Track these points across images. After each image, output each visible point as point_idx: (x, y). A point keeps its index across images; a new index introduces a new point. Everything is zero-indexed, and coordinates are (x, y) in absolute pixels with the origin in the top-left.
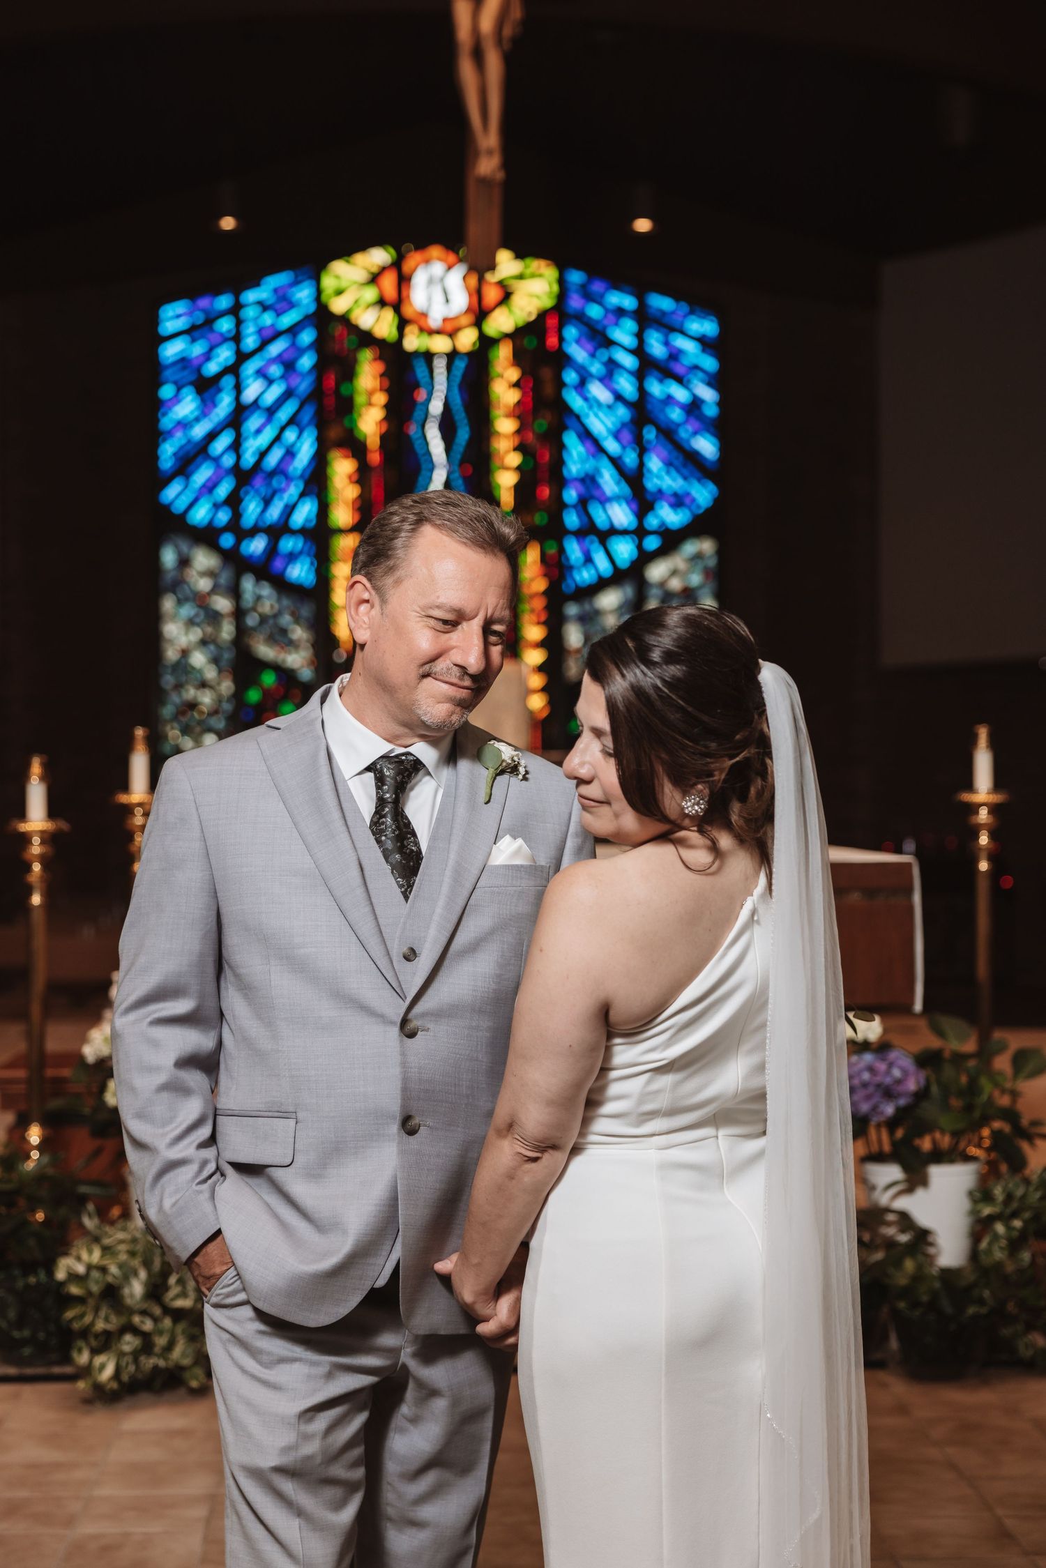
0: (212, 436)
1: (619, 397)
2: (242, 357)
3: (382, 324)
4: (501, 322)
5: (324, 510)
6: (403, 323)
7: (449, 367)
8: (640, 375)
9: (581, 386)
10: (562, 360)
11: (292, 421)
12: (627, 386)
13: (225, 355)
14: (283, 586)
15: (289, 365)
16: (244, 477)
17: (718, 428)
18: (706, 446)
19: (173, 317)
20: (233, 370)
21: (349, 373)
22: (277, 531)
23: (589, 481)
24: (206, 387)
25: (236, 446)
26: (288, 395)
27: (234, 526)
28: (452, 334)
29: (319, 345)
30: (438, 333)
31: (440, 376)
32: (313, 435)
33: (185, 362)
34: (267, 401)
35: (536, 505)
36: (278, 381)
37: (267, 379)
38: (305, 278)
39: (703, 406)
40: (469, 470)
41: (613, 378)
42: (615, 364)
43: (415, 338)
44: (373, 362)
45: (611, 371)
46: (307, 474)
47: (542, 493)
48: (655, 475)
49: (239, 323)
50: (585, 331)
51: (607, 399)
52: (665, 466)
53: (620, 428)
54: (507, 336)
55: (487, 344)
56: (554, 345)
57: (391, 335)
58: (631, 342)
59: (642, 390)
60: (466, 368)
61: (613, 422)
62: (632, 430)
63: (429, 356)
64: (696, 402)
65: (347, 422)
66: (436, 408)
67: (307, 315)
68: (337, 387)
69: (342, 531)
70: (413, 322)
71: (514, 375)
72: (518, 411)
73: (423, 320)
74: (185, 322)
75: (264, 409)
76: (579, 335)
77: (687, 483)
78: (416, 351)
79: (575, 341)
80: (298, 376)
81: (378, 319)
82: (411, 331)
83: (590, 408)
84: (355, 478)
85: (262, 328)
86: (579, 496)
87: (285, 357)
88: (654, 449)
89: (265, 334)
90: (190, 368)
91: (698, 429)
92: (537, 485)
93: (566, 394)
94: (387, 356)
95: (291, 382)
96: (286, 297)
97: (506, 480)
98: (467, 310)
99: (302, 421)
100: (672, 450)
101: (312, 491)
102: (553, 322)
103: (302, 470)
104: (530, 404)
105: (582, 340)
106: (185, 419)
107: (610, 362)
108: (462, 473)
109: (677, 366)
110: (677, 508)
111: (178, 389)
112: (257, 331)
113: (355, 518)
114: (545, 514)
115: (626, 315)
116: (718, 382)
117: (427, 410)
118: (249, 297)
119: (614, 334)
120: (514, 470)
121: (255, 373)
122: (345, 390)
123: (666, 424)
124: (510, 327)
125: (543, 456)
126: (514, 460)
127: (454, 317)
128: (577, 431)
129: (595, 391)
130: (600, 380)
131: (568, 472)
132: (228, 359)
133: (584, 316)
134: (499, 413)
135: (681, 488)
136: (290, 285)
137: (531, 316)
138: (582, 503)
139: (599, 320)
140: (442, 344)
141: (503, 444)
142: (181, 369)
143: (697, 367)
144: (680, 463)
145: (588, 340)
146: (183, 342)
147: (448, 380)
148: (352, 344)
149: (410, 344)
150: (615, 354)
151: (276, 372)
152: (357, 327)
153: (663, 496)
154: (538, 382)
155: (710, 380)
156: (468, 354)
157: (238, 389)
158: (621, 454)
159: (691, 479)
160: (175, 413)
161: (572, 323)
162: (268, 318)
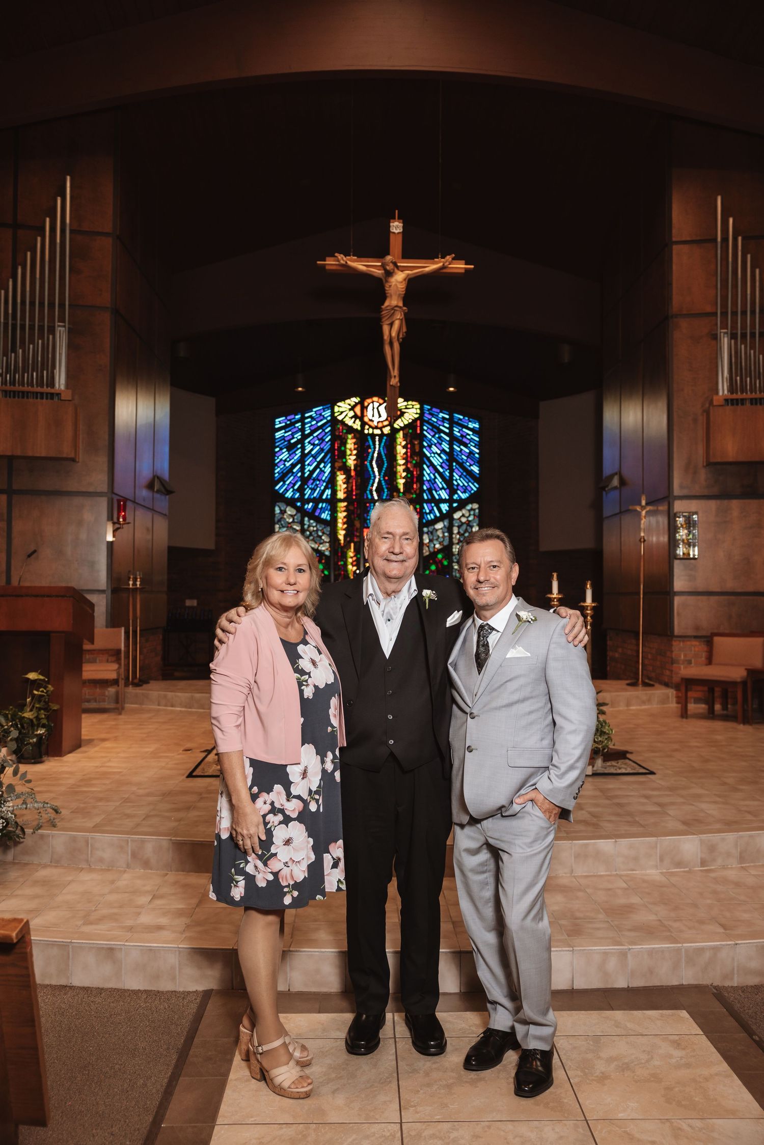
0: (293, 466)
1: (443, 451)
2: (304, 437)
3: (357, 425)
4: (399, 424)
5: (334, 492)
6: (363, 424)
7: (380, 441)
8: (451, 444)
9: (430, 446)
10: (422, 437)
11: (322, 461)
12: (446, 446)
13: (298, 436)
14: (319, 520)
15: (322, 440)
16: (305, 480)
17: (480, 463)
18: (475, 469)
19: (279, 422)
20: (301, 441)
21: (344, 443)
22: (317, 501)
23: (432, 482)
24: (291, 448)
25: (302, 469)
26: (322, 450)
27: (301, 499)
28: (381, 429)
29: (332, 432)
30: (376, 428)
31: (377, 443)
32: (329, 465)
33: (284, 439)
34: (313, 452)
35: (413, 491)
36: (317, 445)
37: (314, 445)
38: (328, 408)
39: (474, 454)
40: (387, 478)
41: (441, 444)
42: (442, 439)
43: (368, 429)
44: (352, 438)
45: (440, 442)
46: (327, 480)
47: (415, 486)
48: (456, 480)
49: (303, 424)
50: (430, 427)
51: (439, 452)
52: (460, 477)
53: (443, 462)
54: (402, 429)
55: (394, 431)
56: (419, 432)
57: (359, 428)
58: (447, 431)
59: (451, 448)
60: (386, 440)
61: (441, 461)
62: (448, 464)
63: (373, 436)
64: (471, 453)
65: (344, 460)
66: (376, 455)
67: (328, 422)
68: (339, 448)
69: (341, 501)
70: (367, 424)
71: (404, 443)
72: (405, 456)
73: (370, 423)
74: (284, 424)
75: (312, 456)
76: (428, 428)
77: (468, 483)
78: (368, 434)
79: (426, 431)
80: (324, 443)
81: (354, 422)
82: (367, 427)
83: (433, 455)
84: (344, 481)
85: (312, 425)
86: (429, 487)
87: (320, 437)
88: (456, 470)
89: (313, 428)
90: (285, 441)
91: (472, 463)
92: (413, 483)
93: (425, 450)
94: (358, 436)
95: (322, 446)
96: (321, 415)
97: (401, 482)
98: (387, 419)
99: (326, 460)
100: (462, 471)
101: (330, 486)
102: (418, 422)
103: (326, 477)
104: (409, 454)
105: (429, 431)
106: (284, 459)
107: (440, 438)
108: (384, 479)
109: (464, 440)
110: (464, 492)
111: (281, 449)
112: (310, 427)
113: (345, 495)
114: (416, 494)
115: (446, 421)
116: (479, 445)
117: (373, 457)
118: (307, 415)
119: (441, 427)
120: (404, 478)
121: (309, 442)
122: (343, 448)
123: (461, 461)
124: (402, 425)
125: (415, 473)
126: (404, 474)
127: (382, 422)
128: (428, 463)
129: (434, 449)
130: (435, 445)
131: (425, 479)
132: (299, 437)
133: (430, 421)
134: (399, 457)
135: (466, 484)
136: (322, 411)
137: (410, 421)
138: (430, 490)
139: (436, 422)
140: (377, 432)
141: (400, 469)
142: (283, 441)
143: (471, 440)
144: (465, 476)
145: (432, 430)
146: (283, 431)
147: (380, 445)
148: (345, 431)
149: (366, 432)
150: (442, 435)
151: (317, 442)
152: (347, 425)
153: (459, 488)
154: (413, 446)
155: (476, 445)
156: (386, 435)
157: (303, 448)
158: (444, 472)
159: (470, 481)
160: (280, 457)
161: (425, 424)
162: (314, 423)
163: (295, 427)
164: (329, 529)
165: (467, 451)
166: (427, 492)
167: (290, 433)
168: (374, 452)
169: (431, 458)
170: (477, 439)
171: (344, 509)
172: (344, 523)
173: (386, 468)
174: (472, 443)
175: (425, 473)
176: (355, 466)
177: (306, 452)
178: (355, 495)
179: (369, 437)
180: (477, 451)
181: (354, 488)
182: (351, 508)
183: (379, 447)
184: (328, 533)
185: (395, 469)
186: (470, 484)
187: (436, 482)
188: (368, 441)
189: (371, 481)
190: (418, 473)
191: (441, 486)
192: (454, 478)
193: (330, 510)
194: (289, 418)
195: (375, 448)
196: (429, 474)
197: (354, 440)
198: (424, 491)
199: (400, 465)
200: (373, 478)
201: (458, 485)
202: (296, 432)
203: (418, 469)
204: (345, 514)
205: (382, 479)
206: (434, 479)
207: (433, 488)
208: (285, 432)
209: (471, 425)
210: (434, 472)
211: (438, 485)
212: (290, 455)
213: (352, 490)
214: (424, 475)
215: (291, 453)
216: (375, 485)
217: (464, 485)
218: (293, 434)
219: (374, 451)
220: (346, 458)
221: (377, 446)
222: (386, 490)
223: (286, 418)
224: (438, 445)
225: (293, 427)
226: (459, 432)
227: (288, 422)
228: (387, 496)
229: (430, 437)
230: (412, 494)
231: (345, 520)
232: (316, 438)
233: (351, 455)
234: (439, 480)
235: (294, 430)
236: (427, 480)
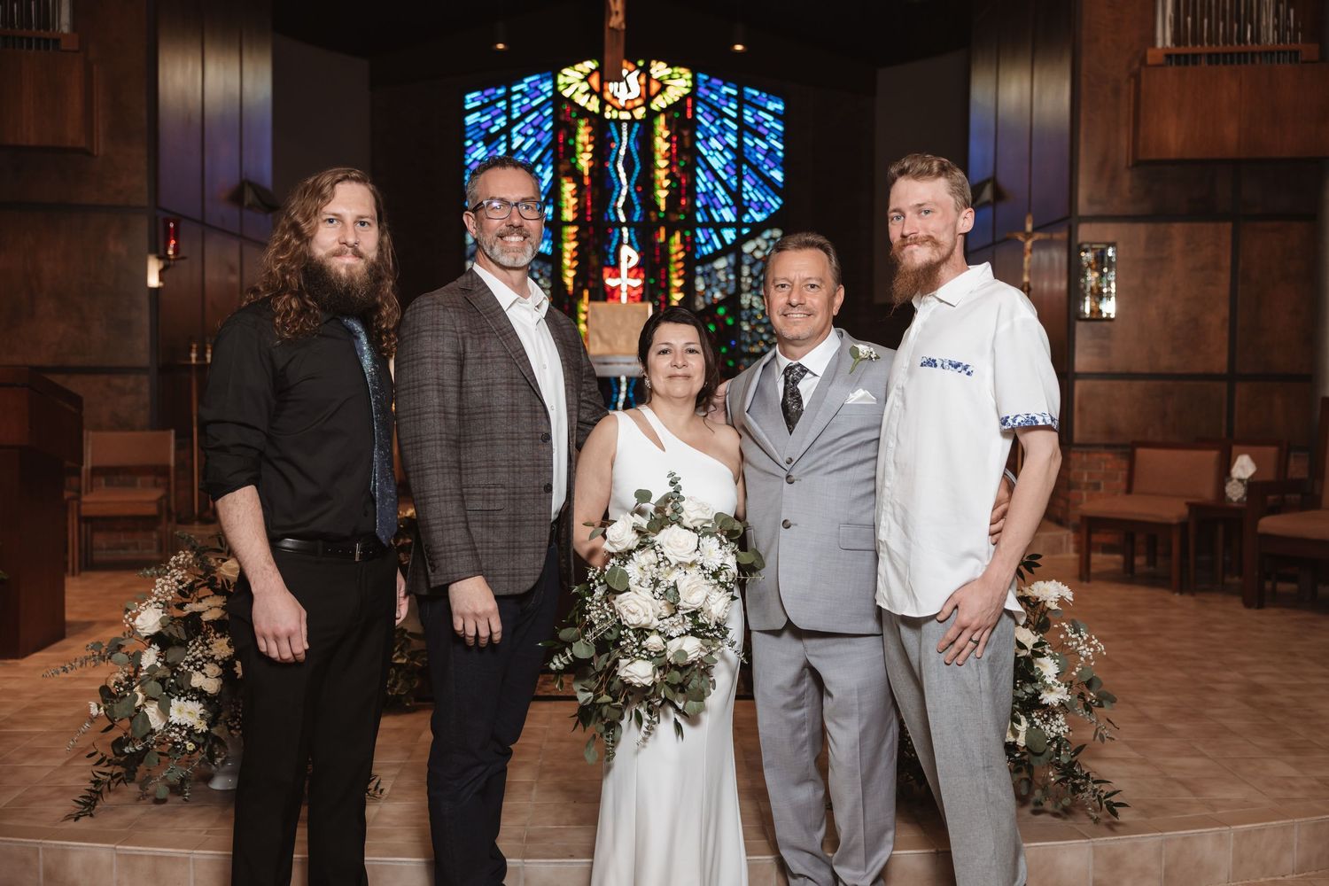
1: (727, 146)
2: (511, 123)
3: (594, 106)
4: (659, 103)
5: (558, 211)
6: (603, 103)
7: (630, 131)
8: (739, 135)
9: (707, 139)
10: (695, 124)
11: (539, 161)
12: (731, 139)
13: (502, 121)
15: (538, 128)
17: (785, 165)
18: (778, 175)
19: (472, 99)
20: (506, 130)
21: (573, 133)
23: (710, 195)
24: (490, 140)
26: (538, 144)
28: (630, 111)
29: (555, 116)
30: (624, 109)
31: (625, 134)
32: (550, 168)
33: (479, 127)
34: (525, 148)
35: (679, 209)
36: (532, 136)
37: (526, 135)
38: (548, 79)
39: (775, 152)
40: (639, 189)
41: (723, 136)
42: (726, 127)
43: (611, 112)
44: (586, 125)
45: (722, 131)
46: (547, 191)
47: (683, 202)
48: (747, 192)
49: (510, 103)
50: (708, 109)
51: (721, 148)
52: (754, 187)
53: (728, 164)
54: (663, 111)
55: (652, 115)
56: (689, 116)
57: (597, 110)
58: (734, 115)
59: (740, 142)
60: (639, 129)
61: (724, 162)
62: (734, 166)
63: (618, 122)
64: (772, 150)
65: (573, 161)
66: (622, 152)
67: (548, 99)
68: (566, 141)
69: (569, 224)
70: (609, 103)
71: (666, 134)
72: (668, 155)
73: (615, 102)
74: (478, 103)
75: (524, 153)
76: (705, 111)
77: (765, 197)
78: (611, 119)
79: (701, 115)
80: (542, 134)
81: (589, 100)
82: (608, 108)
83: (711, 153)
84: (574, 193)
85: (522, 106)
86: (705, 203)
87: (535, 123)
88: (747, 177)
89: (524, 110)
90: (482, 130)
91: (772, 165)
92: (679, 198)
93: (699, 145)
94: (594, 121)
95: (539, 138)
96: (536, 88)
97: (662, 195)
98: (640, 96)
99: (545, 159)
100: (755, 177)
101: (551, 201)
102: (689, 102)
103: (545, 187)
104: (674, 151)
105: (705, 114)
106: (479, 158)
107: (723, 126)
108: (636, 191)
109: (761, 129)
110: (760, 211)
111: (475, 142)
112: (520, 107)
113: (576, 216)
114: (685, 214)
115: (731, 99)
116: (783, 138)
117: (618, 154)
118: (515, 89)
119: (725, 110)
120: (666, 189)
121: (519, 132)
122: (571, 142)
123: (754, 163)
124: (664, 106)
125: (683, 181)
126: (666, 183)
127: (632, 100)
128: (704, 166)
129: (714, 143)
130: (715, 137)
131: (698, 190)
132: (503, 124)
133: (708, 100)
134: (658, 156)
135: (762, 199)
136: (539, 82)
137: (677, 99)
138: (706, 208)
139: (717, 101)
140: (625, 116)
141: (660, 174)
142: (477, 130)
143: (772, 129)
144: (762, 186)
145: (710, 113)
146: (478, 114)
147: (629, 136)
148: (574, 115)
149: (607, 115)
150: (726, 121)
151: (530, 132)
152: (577, 105)
153: (752, 204)
154: (680, 138)
155: (778, 137)
156: (639, 121)
157: (509, 141)
158: (728, 179)
159: (768, 194)
160: (474, 156)
161: (699, 103)
162: (526, 101)
163: (497, 108)
164: (549, 268)
165: (765, 146)
166: (702, 210)
167: (488, 117)
168: (619, 148)
169: (709, 158)
170: (780, 128)
171: (574, 237)
172: (573, 259)
173: (639, 174)
174: (773, 135)
175: (699, 181)
176: (591, 169)
177: (514, 146)
178: (591, 215)
179: (612, 126)
180: (780, 146)
181: (589, 204)
182: (585, 235)
183: (628, 140)
184: (549, 274)
185: (652, 176)
186: (769, 199)
187: (715, 196)
188: (610, 130)
189: (615, 194)
190: (689, 180)
191: (723, 202)
192: (744, 190)
193: (552, 238)
194: (487, 93)
195: (621, 141)
196: (705, 184)
197: (589, 129)
198: (697, 209)
199: (660, 169)
200: (617, 189)
201: (751, 200)
202: (498, 116)
203: (688, 175)
204: (574, 245)
205: (632, 190)
206: (713, 191)
207: (711, 204)
208: (482, 116)
209: (771, 106)
210: (712, 179)
211: (719, 201)
212: (489, 152)
213: (586, 208)
214: (697, 184)
215: (490, 148)
216: (622, 200)
217: (759, 200)
218: (493, 119)
219: (621, 145)
220: (574, 156)
221: (625, 138)
222: (638, 208)
223: (483, 94)
224: (719, 137)
225: (493, 108)
226: (752, 117)
227: (486, 101)
228: (639, 218)
229: (706, 124)
230: (679, 214)
231: (575, 254)
232: (529, 126)
233: (584, 151)
234: (720, 192)
235: (495, 113)
236: (702, 192)
